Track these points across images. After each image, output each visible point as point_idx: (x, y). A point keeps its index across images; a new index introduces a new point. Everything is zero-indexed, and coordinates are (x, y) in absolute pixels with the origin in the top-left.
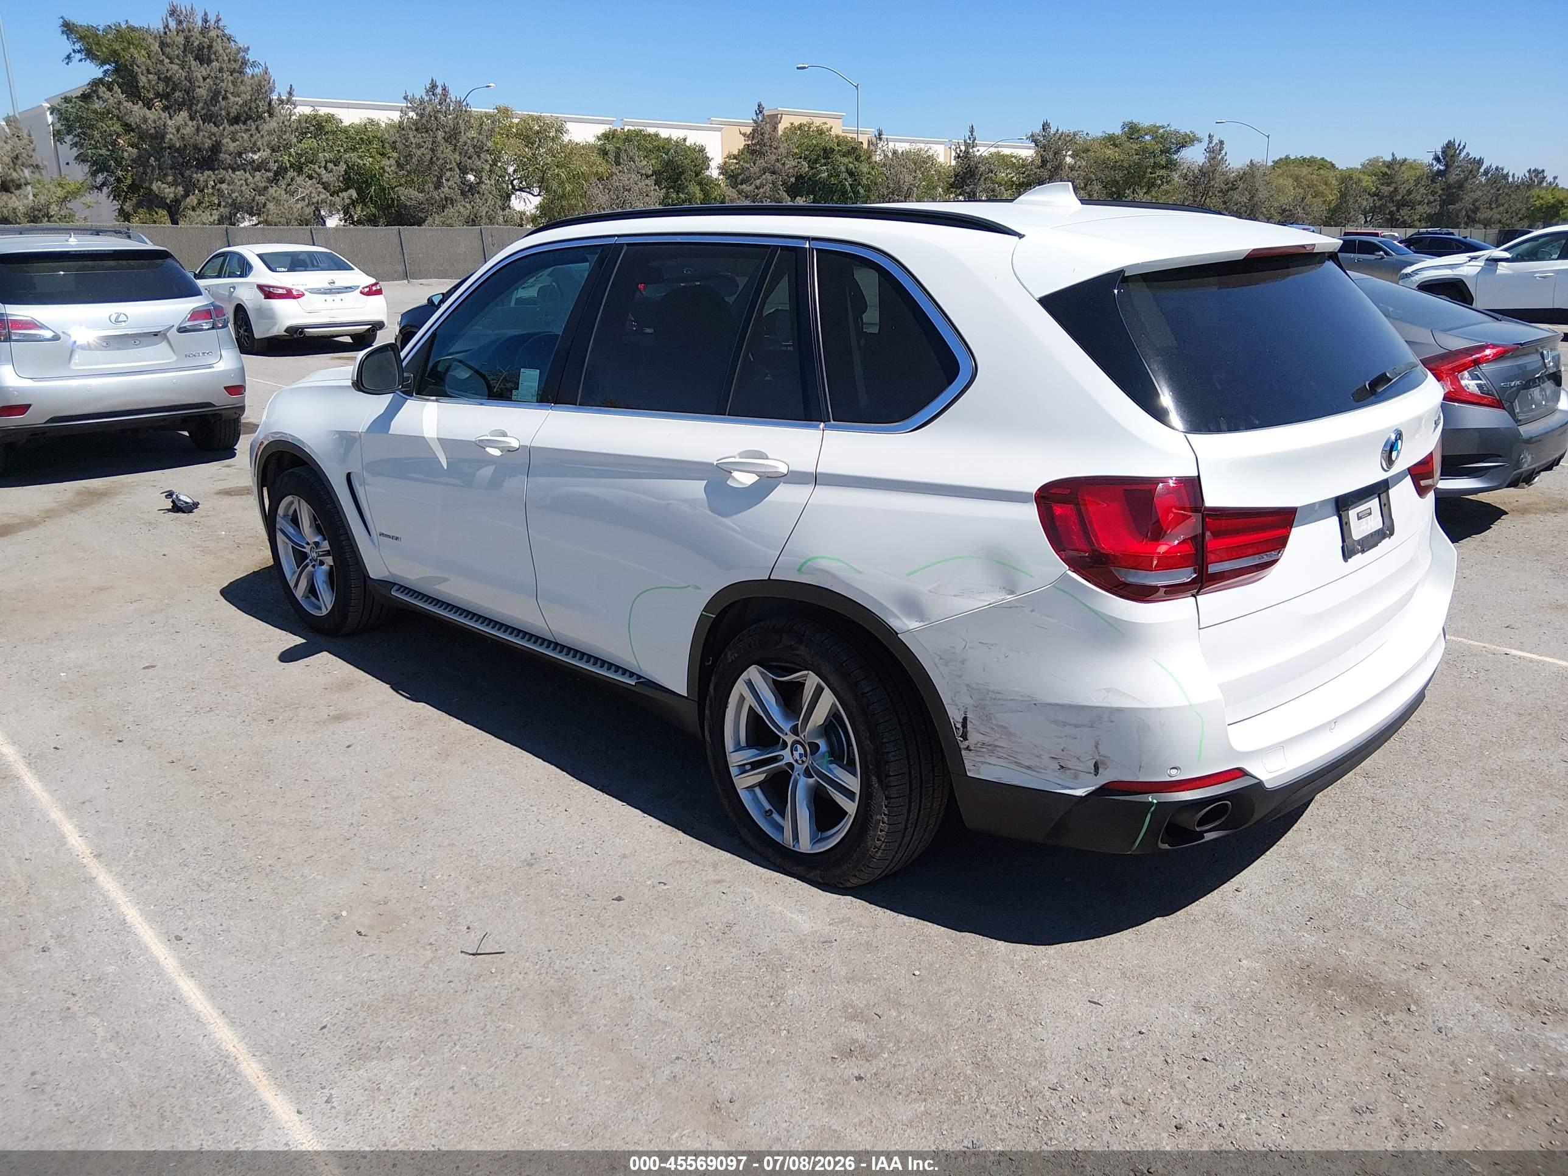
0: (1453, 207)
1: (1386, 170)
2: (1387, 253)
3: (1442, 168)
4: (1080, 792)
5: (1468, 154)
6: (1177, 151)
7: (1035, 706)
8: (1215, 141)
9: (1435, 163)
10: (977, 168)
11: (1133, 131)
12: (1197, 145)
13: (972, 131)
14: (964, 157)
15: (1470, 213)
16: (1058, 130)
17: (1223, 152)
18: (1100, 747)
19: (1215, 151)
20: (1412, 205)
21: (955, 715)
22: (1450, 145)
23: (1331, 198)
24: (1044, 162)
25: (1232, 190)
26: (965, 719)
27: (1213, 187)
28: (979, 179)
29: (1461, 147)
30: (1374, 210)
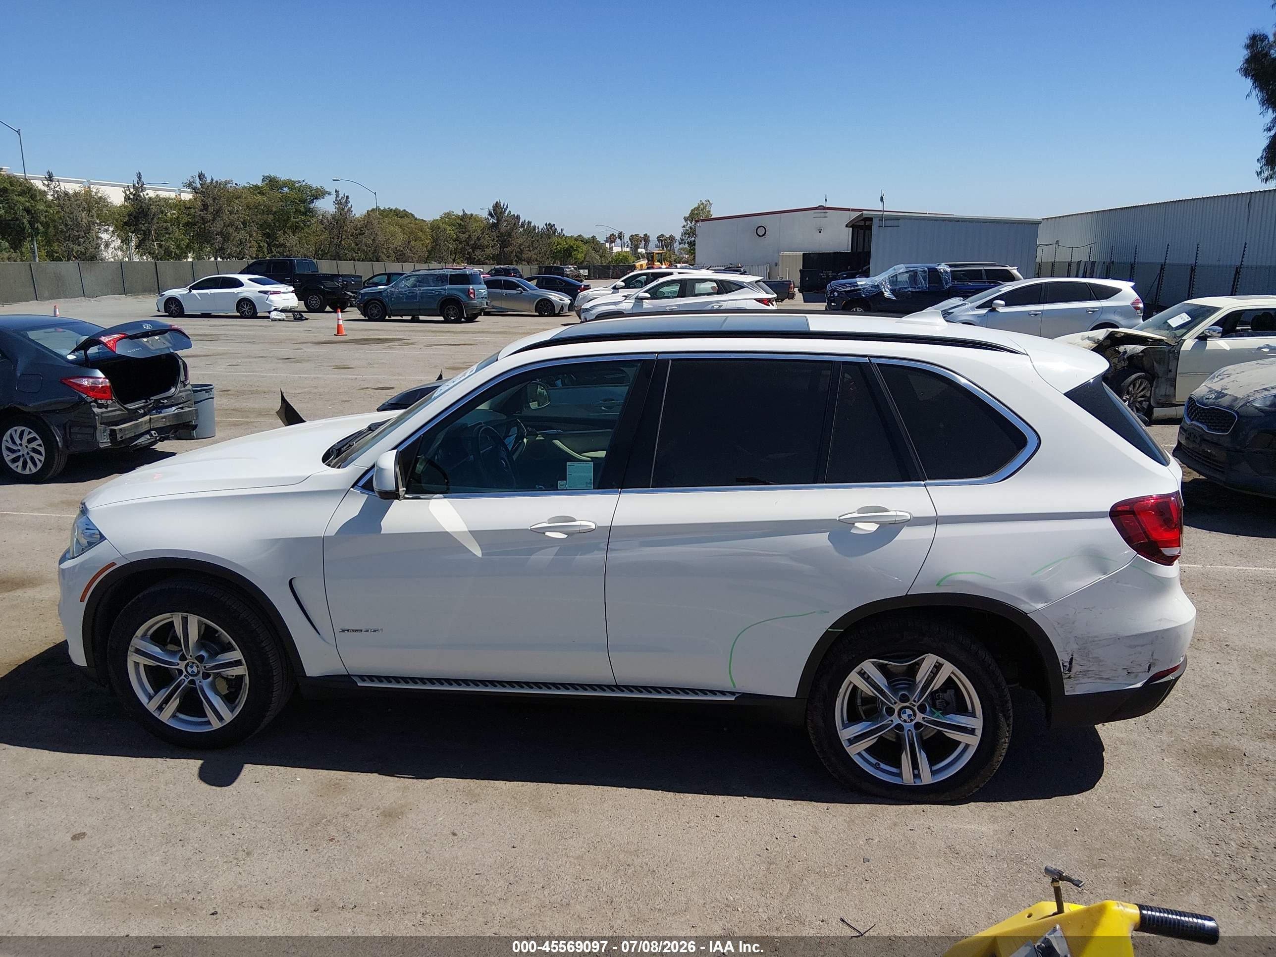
0: (507, 249)
1: (459, 221)
2: (524, 289)
3: (495, 221)
4: (1139, 685)
5: (510, 212)
6: (312, 202)
7: (1118, 640)
8: (341, 195)
9: (490, 218)
10: (149, 209)
11: (272, 183)
12: (327, 197)
13: (139, 176)
14: (135, 197)
15: (518, 254)
16: (212, 180)
17: (349, 205)
18: (1154, 654)
19: (342, 203)
20: (482, 248)
21: (1063, 657)
22: (497, 205)
23: (428, 242)
24: (205, 207)
25: (360, 234)
26: (1072, 659)
27: (346, 232)
28: (153, 219)
29: (505, 207)
30: (456, 251)
